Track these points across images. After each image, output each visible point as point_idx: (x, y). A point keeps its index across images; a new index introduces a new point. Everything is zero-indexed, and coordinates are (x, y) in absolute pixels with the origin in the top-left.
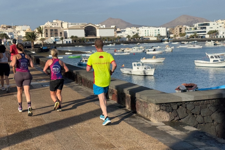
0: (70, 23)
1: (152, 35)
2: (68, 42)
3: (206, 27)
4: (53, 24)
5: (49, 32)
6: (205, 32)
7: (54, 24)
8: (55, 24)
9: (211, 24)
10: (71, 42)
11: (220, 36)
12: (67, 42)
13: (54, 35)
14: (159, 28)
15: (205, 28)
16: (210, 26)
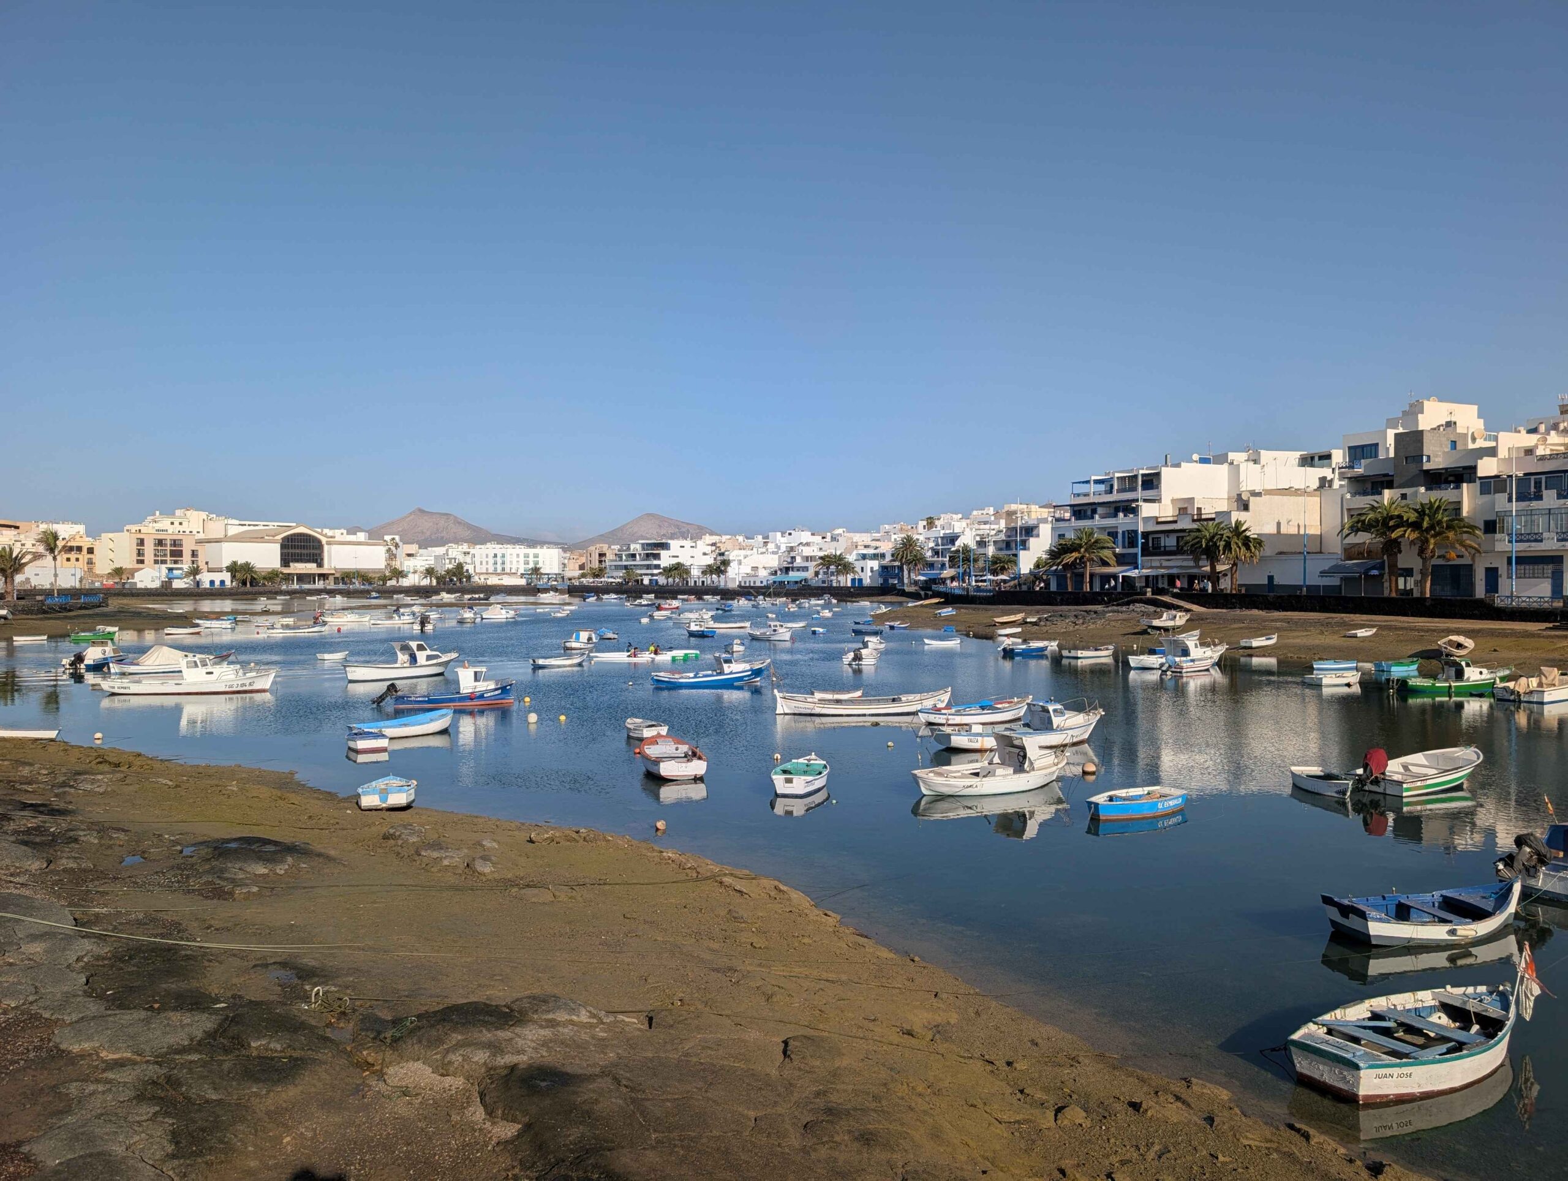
0: (237, 522)
1: (513, 571)
2: (217, 583)
3: (659, 554)
4: (172, 523)
5: (149, 549)
6: (657, 567)
7: (176, 523)
8: (181, 524)
9: (674, 544)
10: (228, 583)
11: (695, 582)
12: (212, 582)
13: (168, 558)
14: (537, 550)
15: (657, 556)
16: (672, 552)
